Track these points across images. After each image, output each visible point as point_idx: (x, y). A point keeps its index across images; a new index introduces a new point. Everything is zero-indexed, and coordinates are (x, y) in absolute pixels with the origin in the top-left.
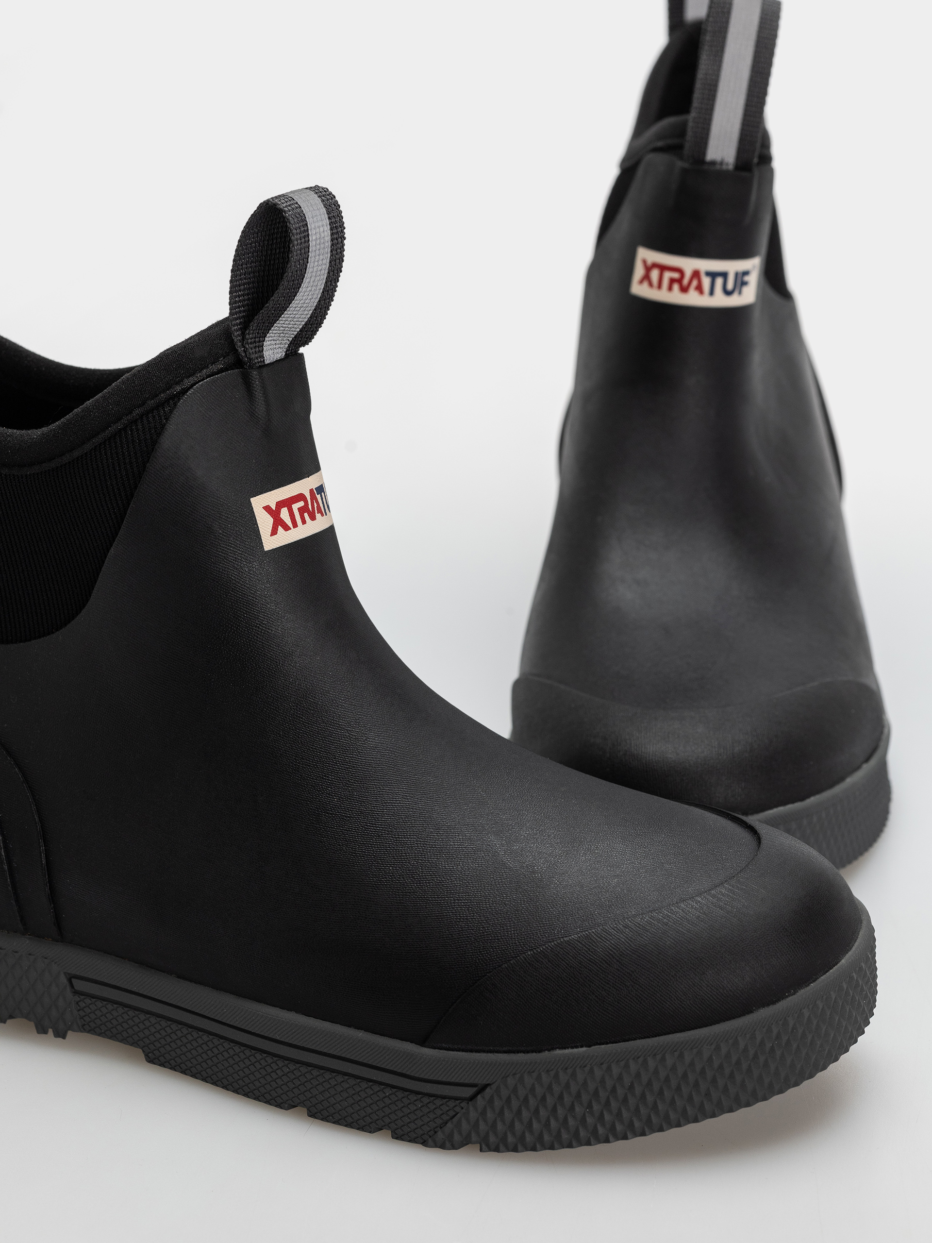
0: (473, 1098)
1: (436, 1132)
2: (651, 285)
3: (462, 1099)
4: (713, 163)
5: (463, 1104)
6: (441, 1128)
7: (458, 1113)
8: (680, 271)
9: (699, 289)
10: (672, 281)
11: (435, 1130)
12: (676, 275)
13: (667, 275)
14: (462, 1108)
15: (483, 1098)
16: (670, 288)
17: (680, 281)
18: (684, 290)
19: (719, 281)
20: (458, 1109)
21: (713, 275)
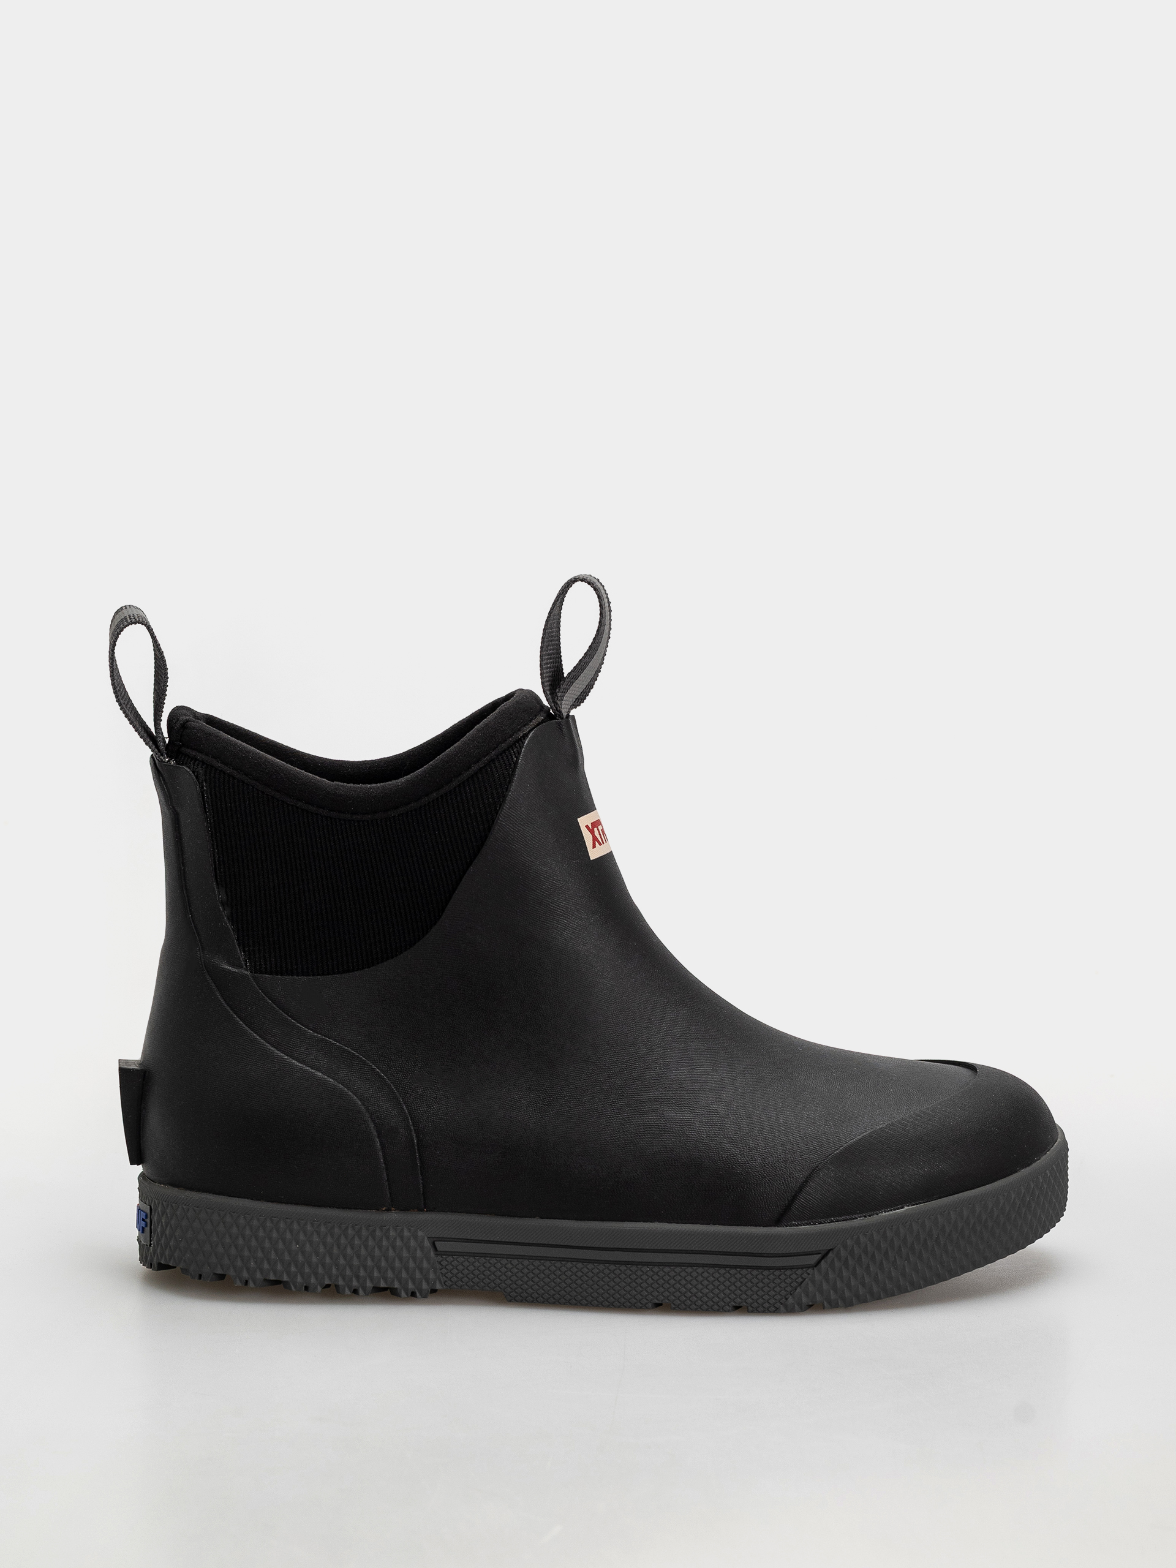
0: (819, 1262)
1: (787, 1299)
3: (808, 1267)
5: (810, 1271)
6: (791, 1294)
7: (805, 1279)
11: (787, 1297)
14: (809, 1274)
15: (826, 1262)
20: (805, 1275)
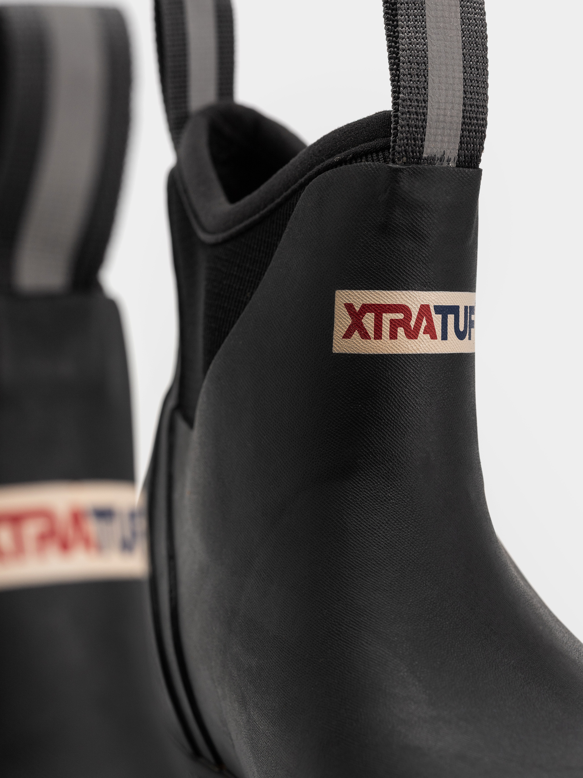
2: (365, 335)
4: (431, 160)
8: (403, 309)
9: (430, 331)
10: (394, 324)
12: (400, 316)
13: (387, 318)
16: (393, 336)
17: (404, 323)
18: (412, 334)
19: (451, 318)
21: (443, 310)
